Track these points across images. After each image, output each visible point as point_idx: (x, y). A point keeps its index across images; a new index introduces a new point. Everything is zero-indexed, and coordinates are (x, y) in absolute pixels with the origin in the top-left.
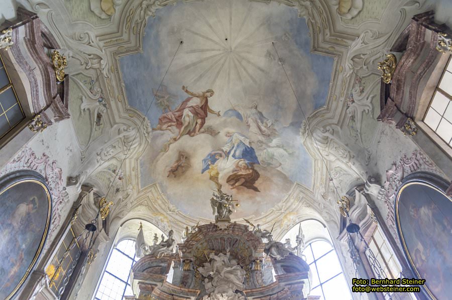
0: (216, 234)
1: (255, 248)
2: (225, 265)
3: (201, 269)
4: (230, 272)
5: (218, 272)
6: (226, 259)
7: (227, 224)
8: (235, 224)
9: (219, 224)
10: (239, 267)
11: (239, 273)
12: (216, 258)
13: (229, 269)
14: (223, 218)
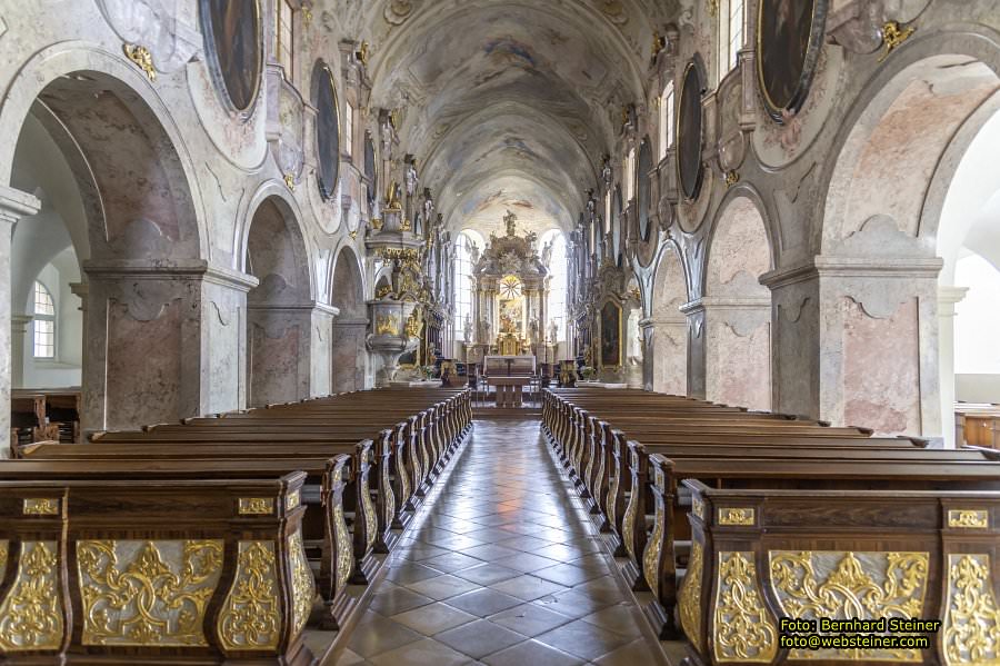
0: (507, 242)
2: (512, 259)
3: (500, 261)
4: (514, 263)
5: (508, 262)
6: (512, 255)
10: (519, 260)
11: (519, 262)
12: (507, 255)
13: (514, 261)
14: (511, 232)
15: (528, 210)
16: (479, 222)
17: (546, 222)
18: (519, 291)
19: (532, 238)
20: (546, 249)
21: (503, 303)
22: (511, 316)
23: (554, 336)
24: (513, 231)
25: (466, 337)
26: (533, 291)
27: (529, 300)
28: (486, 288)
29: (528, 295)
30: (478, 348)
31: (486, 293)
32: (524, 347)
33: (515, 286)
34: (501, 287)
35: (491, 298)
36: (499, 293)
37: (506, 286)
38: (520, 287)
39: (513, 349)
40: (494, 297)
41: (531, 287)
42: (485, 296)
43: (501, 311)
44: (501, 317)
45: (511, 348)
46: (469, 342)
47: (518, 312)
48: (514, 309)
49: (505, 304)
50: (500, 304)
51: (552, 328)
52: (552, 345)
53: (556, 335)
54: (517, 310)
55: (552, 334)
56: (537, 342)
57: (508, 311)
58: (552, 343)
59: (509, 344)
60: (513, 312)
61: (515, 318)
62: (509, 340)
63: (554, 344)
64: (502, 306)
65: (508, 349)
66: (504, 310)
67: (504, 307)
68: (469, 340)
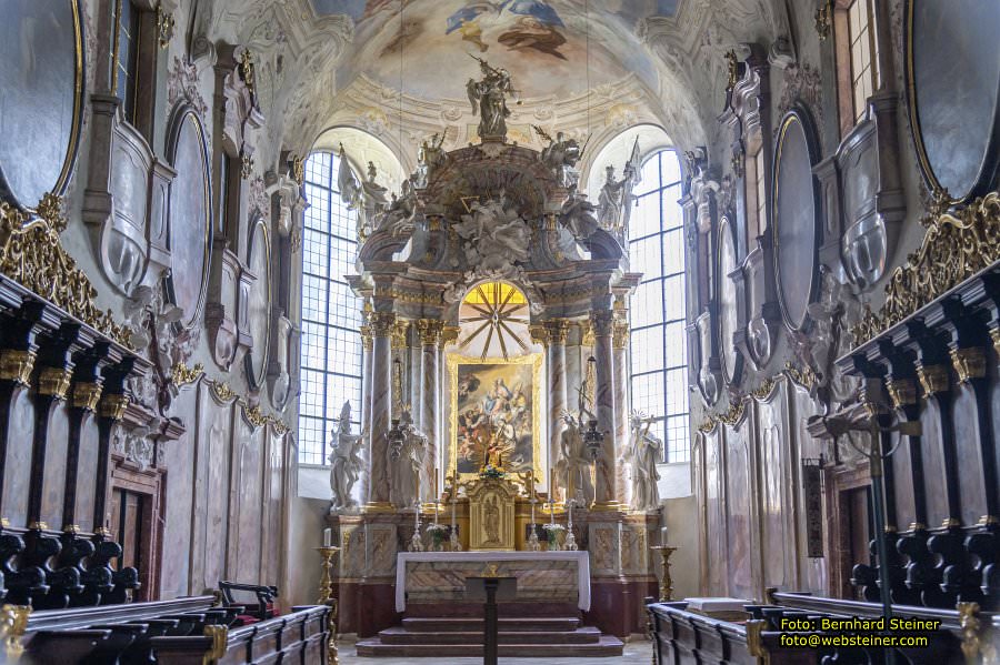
0: (480, 165)
1: (549, 194)
2: (499, 220)
3: (457, 227)
4: (506, 233)
5: (487, 231)
6: (499, 209)
7: (500, 148)
8: (515, 147)
9: (485, 148)
10: (521, 223)
11: (521, 232)
12: (482, 209)
13: (505, 227)
14: (492, 132)
15: (549, 65)
16: (386, 110)
17: (609, 106)
19: (565, 154)
20: (611, 188)
21: (470, 375)
22: (497, 416)
23: (647, 483)
24: (503, 129)
25: (336, 483)
26: (571, 324)
27: (556, 355)
28: (408, 314)
29: (556, 339)
30: (377, 526)
31: (408, 335)
32: (548, 519)
33: (508, 313)
34: (460, 317)
35: (430, 350)
36: (453, 335)
37: (477, 314)
38: (528, 318)
39: (505, 530)
40: (436, 348)
41: (565, 312)
42: (409, 344)
43: (462, 399)
44: (462, 420)
45: (496, 523)
46: (350, 503)
47: (522, 402)
48: (506, 394)
49: (477, 376)
50: (460, 381)
51: (642, 450)
52: (644, 512)
53: (655, 477)
54: (515, 396)
55: (640, 472)
56: (591, 500)
57: (485, 400)
58: (642, 506)
59: (491, 509)
60: (502, 405)
61: (509, 423)
62: (490, 495)
63: (650, 509)
64: (466, 385)
65: (488, 527)
66: (471, 396)
67: (472, 388)
68: (347, 496)
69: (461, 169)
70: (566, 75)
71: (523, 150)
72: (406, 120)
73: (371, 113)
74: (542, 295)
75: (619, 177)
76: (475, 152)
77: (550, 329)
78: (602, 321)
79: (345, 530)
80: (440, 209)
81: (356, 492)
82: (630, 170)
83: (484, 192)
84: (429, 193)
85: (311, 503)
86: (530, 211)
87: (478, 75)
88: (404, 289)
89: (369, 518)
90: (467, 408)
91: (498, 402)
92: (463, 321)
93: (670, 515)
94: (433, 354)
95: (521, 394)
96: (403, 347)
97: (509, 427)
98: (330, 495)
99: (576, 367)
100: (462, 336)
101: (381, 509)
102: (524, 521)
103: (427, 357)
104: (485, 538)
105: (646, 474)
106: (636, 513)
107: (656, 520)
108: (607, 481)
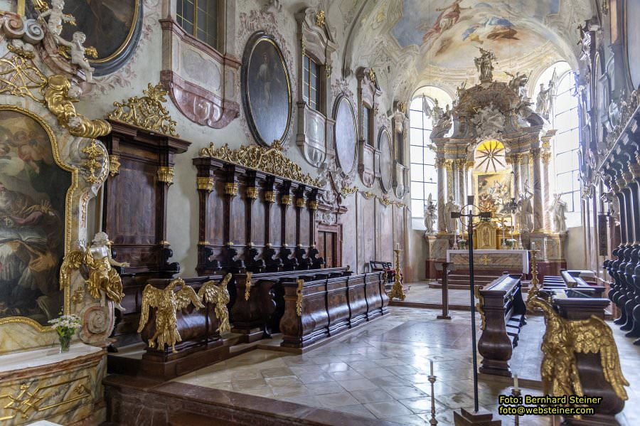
0: (481, 93)
1: (512, 101)
2: (490, 114)
3: (472, 120)
4: (494, 120)
5: (485, 120)
6: (490, 110)
7: (489, 84)
8: (496, 83)
9: (482, 86)
10: (500, 114)
11: (500, 118)
12: (482, 111)
13: (493, 117)
14: (486, 78)
15: (512, 44)
16: (443, 76)
17: (542, 57)
18: (502, 160)
19: (520, 81)
20: (543, 93)
21: (483, 179)
22: (495, 196)
23: (560, 221)
24: (491, 76)
25: (427, 224)
26: (523, 155)
27: (516, 169)
28: (452, 158)
29: (516, 162)
30: (441, 240)
31: (453, 166)
32: (510, 237)
33: (496, 153)
34: (475, 157)
35: (461, 171)
36: (472, 164)
37: (483, 154)
38: (504, 154)
39: (492, 241)
40: (464, 169)
41: (520, 150)
42: (453, 169)
43: (480, 189)
44: (480, 198)
45: (488, 238)
46: (432, 232)
47: (506, 189)
48: (499, 186)
49: (486, 179)
50: (479, 182)
51: (557, 208)
52: (558, 233)
53: (564, 218)
54: (503, 186)
55: (557, 217)
56: (532, 228)
57: (490, 189)
58: (558, 231)
59: (486, 233)
60: (497, 191)
61: (501, 197)
62: (485, 228)
63: (562, 232)
64: (481, 183)
65: (485, 240)
66: (484, 188)
67: (484, 184)
68: (431, 229)
69: (473, 95)
70: (520, 46)
71: (499, 83)
72: (451, 79)
73: (436, 79)
74: (510, 144)
75: (546, 87)
76: (479, 88)
77: (513, 158)
78: (535, 153)
79: (431, 241)
80: (464, 114)
81: (435, 227)
82: (551, 84)
83: (483, 104)
84: (459, 108)
85: (418, 232)
86: (504, 109)
87: (479, 55)
88: (449, 148)
89: (438, 237)
90: (482, 193)
91: (496, 190)
92: (477, 158)
93: (572, 234)
94: (462, 172)
95: (505, 186)
96: (451, 171)
97: (501, 199)
98: (425, 229)
99: (526, 173)
100: (476, 165)
101: (442, 234)
102: (500, 238)
103: (460, 174)
104: (483, 244)
105: (559, 217)
106: (555, 233)
107: (565, 238)
108: (538, 221)
